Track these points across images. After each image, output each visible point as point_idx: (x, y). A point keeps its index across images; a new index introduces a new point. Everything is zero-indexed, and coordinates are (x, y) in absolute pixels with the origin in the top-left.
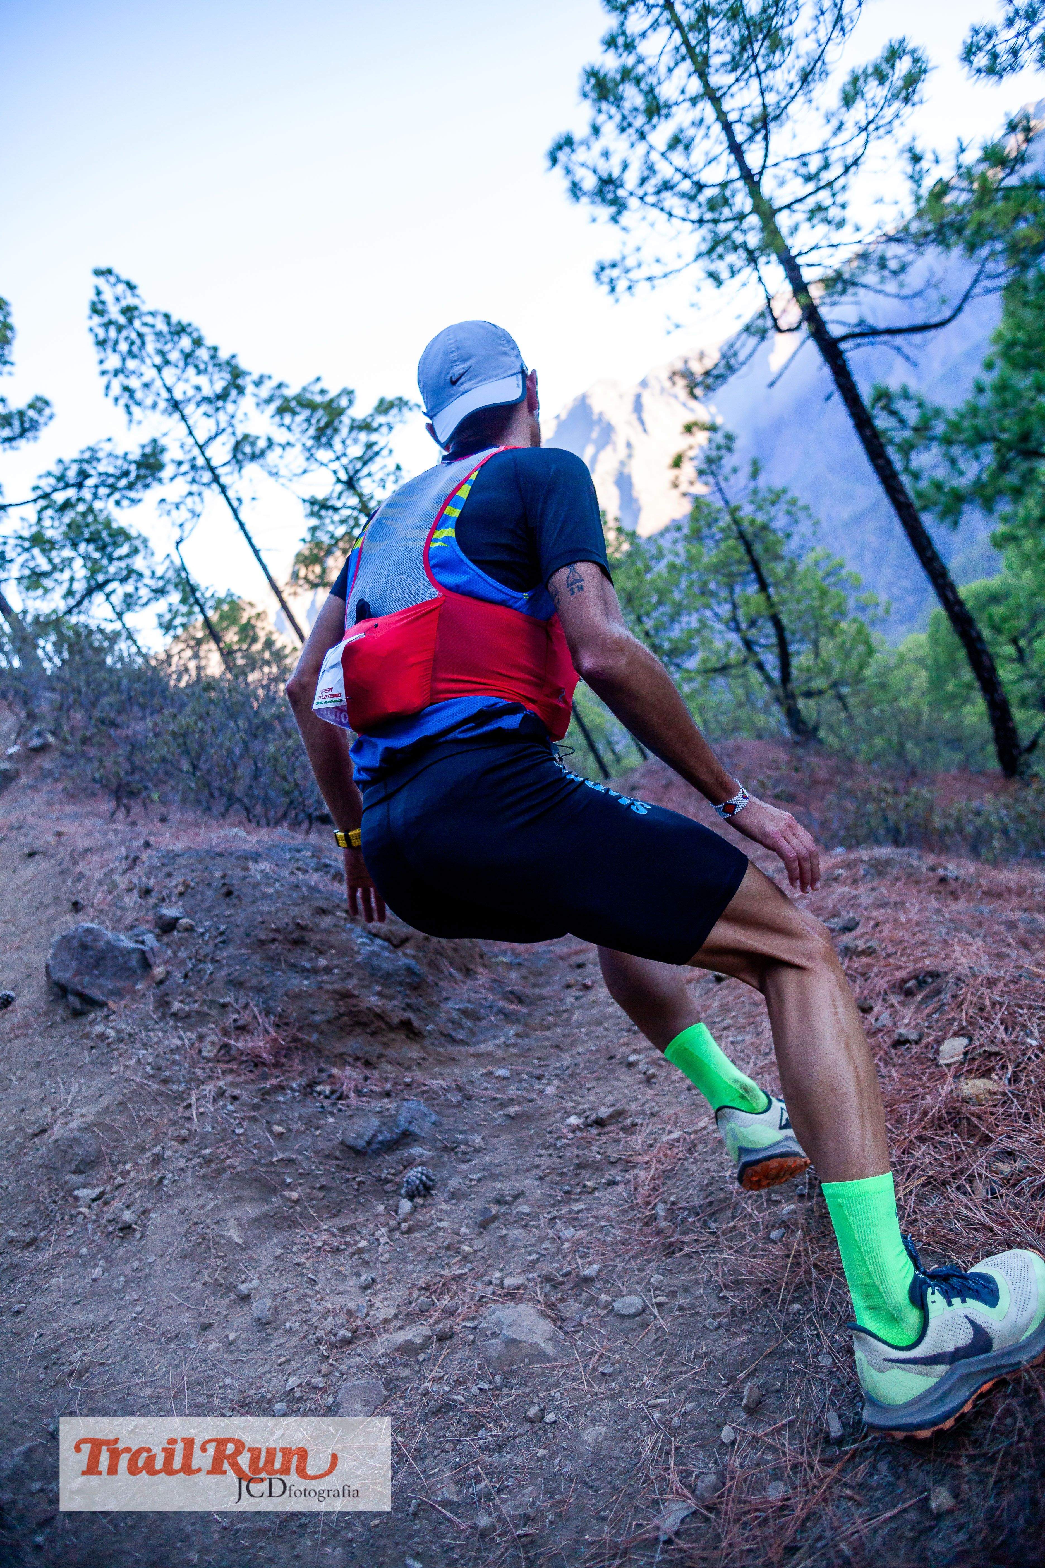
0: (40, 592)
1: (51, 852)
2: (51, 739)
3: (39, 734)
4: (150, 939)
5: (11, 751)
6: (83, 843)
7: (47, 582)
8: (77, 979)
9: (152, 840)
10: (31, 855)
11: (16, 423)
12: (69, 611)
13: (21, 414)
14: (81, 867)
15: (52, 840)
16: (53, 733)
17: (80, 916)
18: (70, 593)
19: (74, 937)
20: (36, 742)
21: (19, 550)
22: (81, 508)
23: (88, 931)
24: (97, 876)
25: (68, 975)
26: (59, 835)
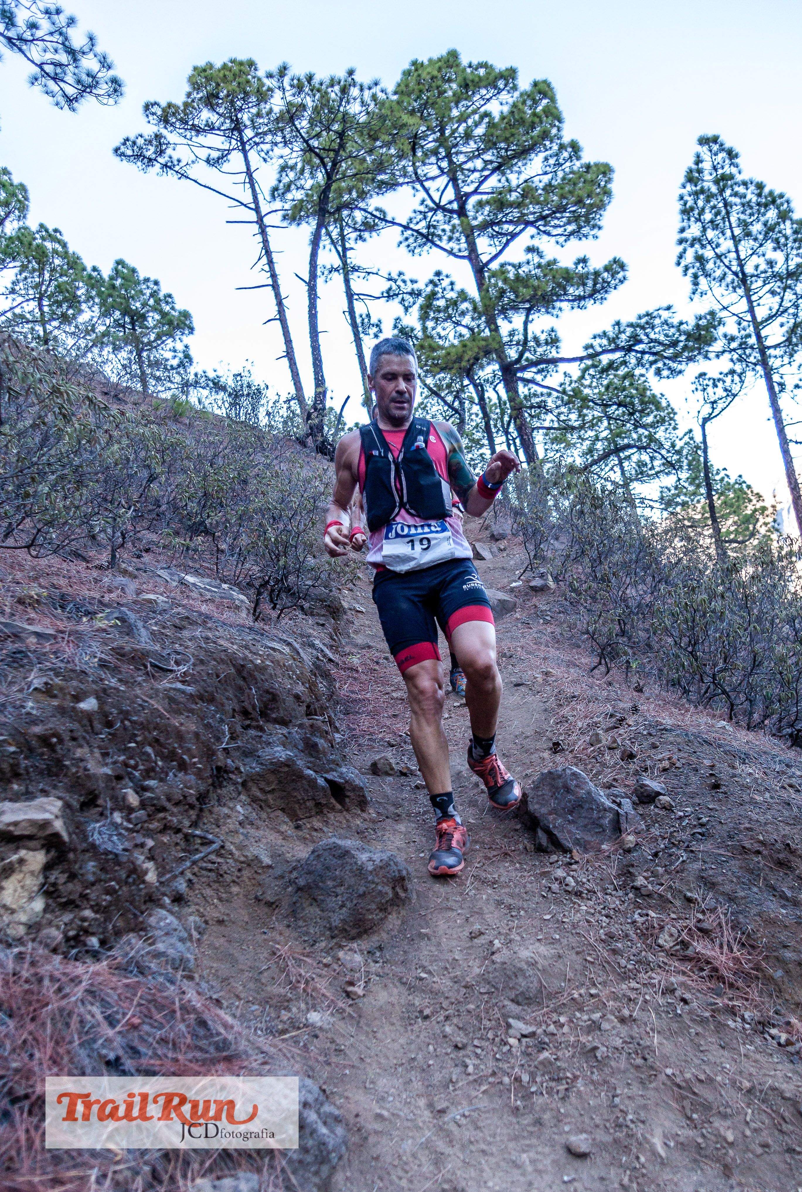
0: (563, 445)
1: (537, 688)
2: (551, 584)
3: (542, 576)
4: (627, 805)
5: (514, 584)
6: (570, 690)
7: (573, 438)
8: (551, 817)
9: (641, 708)
10: (517, 685)
11: (590, 283)
12: (586, 468)
13: (597, 274)
14: (566, 711)
15: (540, 678)
16: (556, 579)
17: (558, 758)
18: (590, 451)
19: (560, 776)
20: (537, 582)
21: (559, 402)
22: (622, 371)
23: (574, 774)
24: (580, 724)
25: (544, 810)
26: (547, 674)
